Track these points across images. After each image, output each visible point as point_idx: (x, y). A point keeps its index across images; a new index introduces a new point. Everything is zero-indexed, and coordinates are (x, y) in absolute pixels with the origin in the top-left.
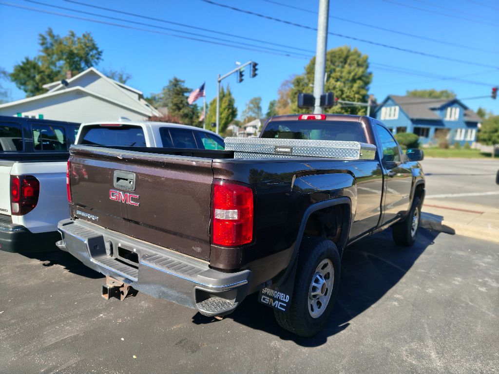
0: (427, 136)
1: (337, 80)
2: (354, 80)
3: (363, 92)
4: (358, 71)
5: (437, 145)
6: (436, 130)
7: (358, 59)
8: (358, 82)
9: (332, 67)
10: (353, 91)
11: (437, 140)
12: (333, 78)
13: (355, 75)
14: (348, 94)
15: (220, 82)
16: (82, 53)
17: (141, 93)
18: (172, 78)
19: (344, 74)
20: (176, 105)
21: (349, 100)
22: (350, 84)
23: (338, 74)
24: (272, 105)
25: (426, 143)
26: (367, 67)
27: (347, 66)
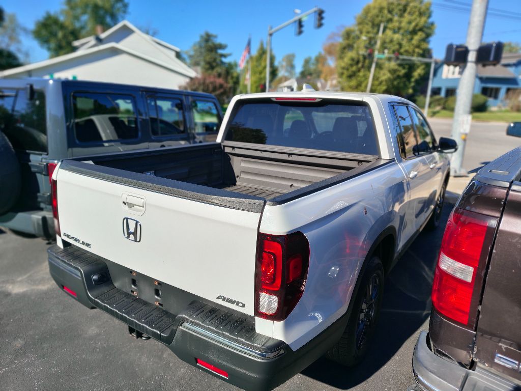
0: (496, 97)
1: (395, 32)
2: (414, 32)
3: (424, 46)
4: (419, 21)
5: (508, 108)
6: (508, 90)
7: (419, 6)
8: (420, 33)
9: (389, 16)
10: (413, 45)
11: (508, 101)
12: (390, 29)
13: (417, 25)
14: (407, 48)
15: (271, 35)
16: (107, 5)
17: (178, 49)
18: (203, 33)
19: (404, 24)
20: (208, 63)
21: (407, 55)
22: (409, 37)
23: (396, 24)
24: (307, 62)
25: (494, 105)
26: (429, 16)
27: (406, 15)
